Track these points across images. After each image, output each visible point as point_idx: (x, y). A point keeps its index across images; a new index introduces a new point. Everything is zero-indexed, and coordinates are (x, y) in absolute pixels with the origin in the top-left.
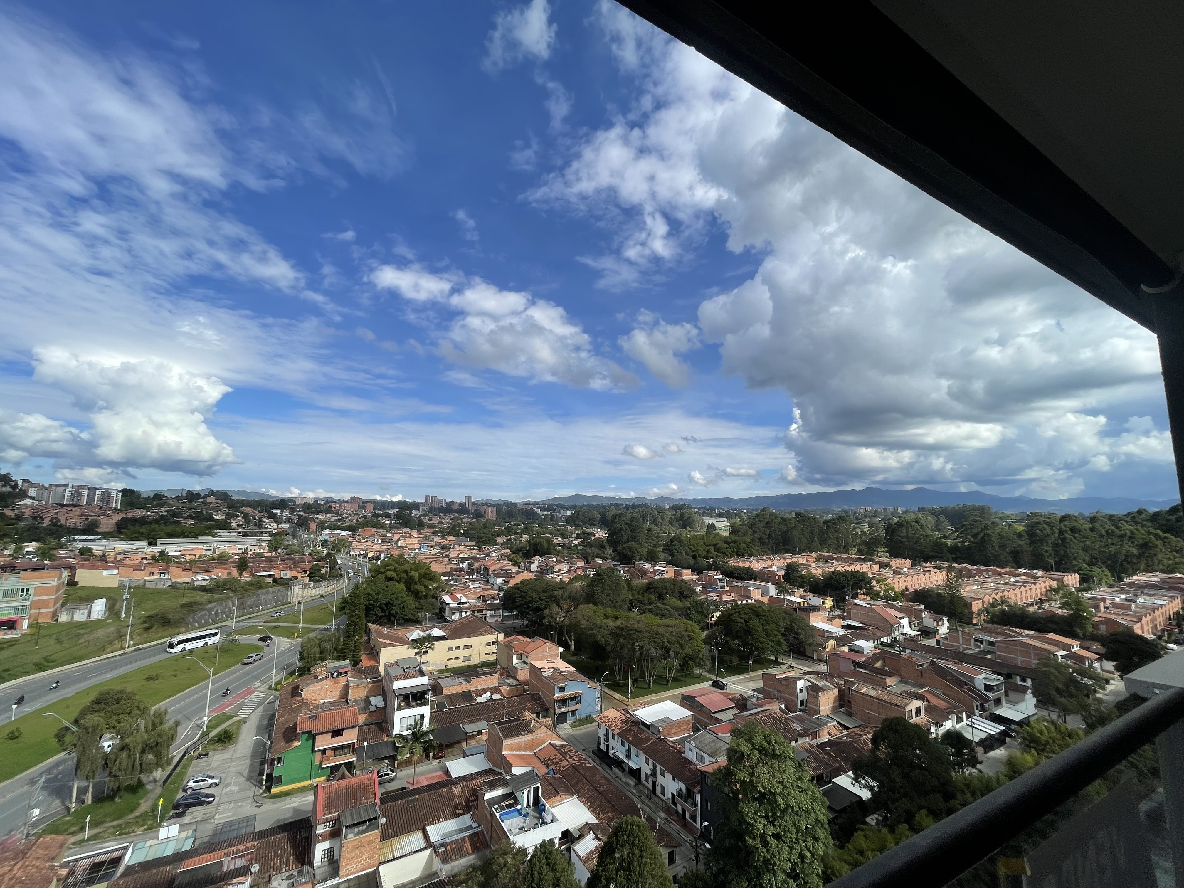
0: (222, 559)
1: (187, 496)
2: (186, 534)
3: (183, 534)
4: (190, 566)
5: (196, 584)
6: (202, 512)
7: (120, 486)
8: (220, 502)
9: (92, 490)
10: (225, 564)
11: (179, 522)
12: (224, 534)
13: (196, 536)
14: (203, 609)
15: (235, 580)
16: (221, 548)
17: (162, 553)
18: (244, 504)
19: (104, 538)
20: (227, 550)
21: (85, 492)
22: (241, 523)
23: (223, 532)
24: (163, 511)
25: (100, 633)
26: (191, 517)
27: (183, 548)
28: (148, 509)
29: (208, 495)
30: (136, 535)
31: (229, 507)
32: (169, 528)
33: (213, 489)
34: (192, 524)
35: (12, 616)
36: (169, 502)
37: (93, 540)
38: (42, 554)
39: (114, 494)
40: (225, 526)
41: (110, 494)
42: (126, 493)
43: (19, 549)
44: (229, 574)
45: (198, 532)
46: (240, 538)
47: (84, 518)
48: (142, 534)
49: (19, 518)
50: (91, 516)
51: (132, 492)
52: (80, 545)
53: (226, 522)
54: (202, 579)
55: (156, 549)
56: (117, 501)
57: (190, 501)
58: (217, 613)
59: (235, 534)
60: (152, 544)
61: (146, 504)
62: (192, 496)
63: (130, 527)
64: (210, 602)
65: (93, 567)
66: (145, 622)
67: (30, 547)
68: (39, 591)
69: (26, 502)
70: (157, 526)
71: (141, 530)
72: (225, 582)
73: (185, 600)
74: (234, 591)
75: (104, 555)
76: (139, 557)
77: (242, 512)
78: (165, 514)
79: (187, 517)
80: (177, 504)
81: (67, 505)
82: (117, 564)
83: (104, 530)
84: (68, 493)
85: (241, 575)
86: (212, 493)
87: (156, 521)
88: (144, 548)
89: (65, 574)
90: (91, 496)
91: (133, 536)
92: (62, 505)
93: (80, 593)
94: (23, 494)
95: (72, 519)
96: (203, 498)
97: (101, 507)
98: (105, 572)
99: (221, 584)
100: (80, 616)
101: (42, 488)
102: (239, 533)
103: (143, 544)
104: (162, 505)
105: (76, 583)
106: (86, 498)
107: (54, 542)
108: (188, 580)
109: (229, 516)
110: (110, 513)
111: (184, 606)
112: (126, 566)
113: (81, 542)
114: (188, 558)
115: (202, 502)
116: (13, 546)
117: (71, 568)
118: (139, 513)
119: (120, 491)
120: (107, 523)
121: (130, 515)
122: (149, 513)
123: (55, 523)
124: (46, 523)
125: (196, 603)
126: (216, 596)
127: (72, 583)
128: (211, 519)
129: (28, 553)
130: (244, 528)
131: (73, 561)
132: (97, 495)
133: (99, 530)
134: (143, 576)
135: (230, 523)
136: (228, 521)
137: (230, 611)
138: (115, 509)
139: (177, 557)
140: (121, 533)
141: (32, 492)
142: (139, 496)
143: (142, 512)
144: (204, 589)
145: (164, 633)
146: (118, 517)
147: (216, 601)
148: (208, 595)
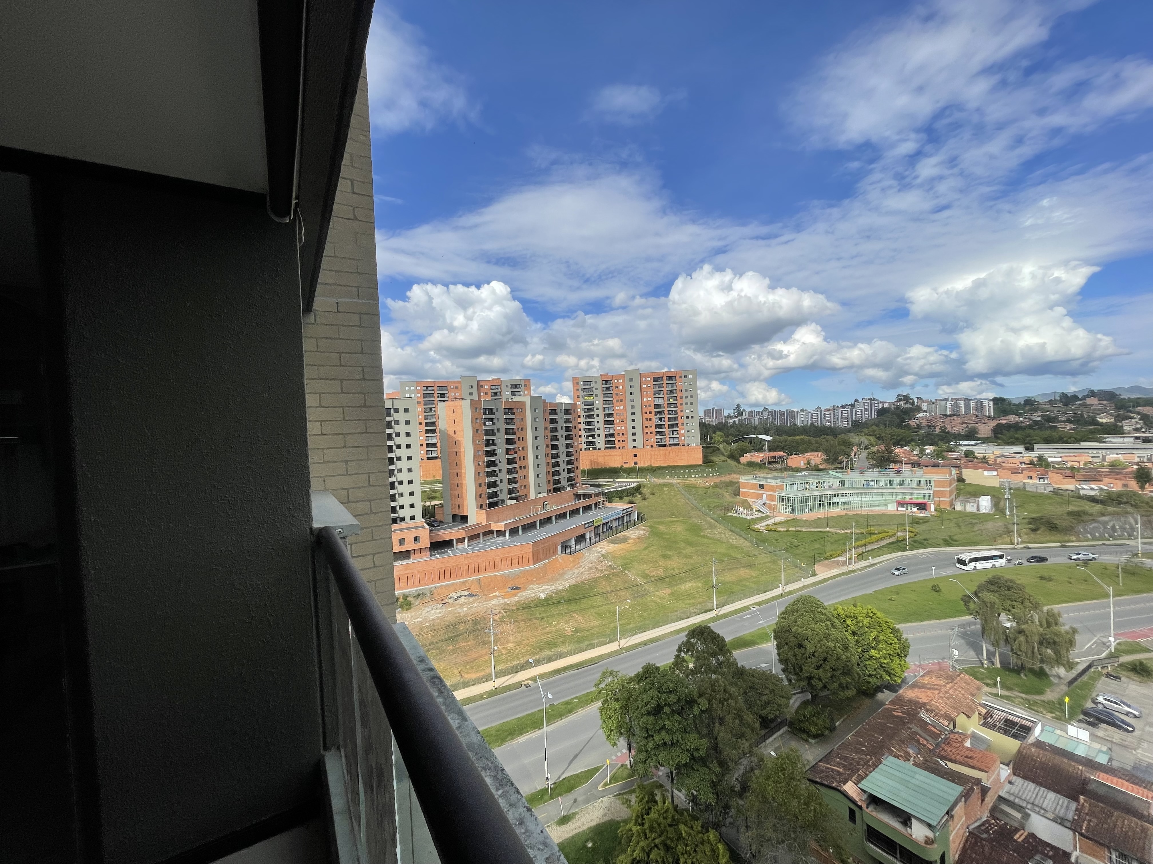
0: (1115, 469)
1: (1061, 399)
2: (1065, 439)
3: (1062, 439)
4: (1072, 473)
5: (1082, 492)
6: (1082, 415)
7: (991, 396)
8: (1105, 402)
9: (967, 401)
10: (1118, 474)
11: (1056, 427)
12: (1114, 440)
13: (1077, 441)
14: (1095, 521)
15: (1135, 494)
16: (1112, 456)
17: (1040, 458)
18: (1138, 403)
19: (984, 443)
20: (1121, 458)
21: (962, 404)
22: (1139, 426)
23: (1114, 438)
24: (1037, 417)
25: (990, 525)
26: (1069, 421)
27: (1063, 454)
28: (1020, 415)
29: (1088, 396)
30: (1012, 440)
31: (1118, 408)
32: (1047, 433)
33: (1094, 389)
34: (1071, 429)
35: (923, 500)
36: (1041, 407)
37: (975, 445)
38: (938, 455)
39: (986, 403)
40: (1115, 430)
41: (982, 403)
42: (997, 401)
43: (922, 451)
44: (1125, 485)
45: (1079, 437)
46: (1140, 444)
47: (965, 425)
48: (1017, 439)
49: (919, 427)
50: (970, 424)
51: (1002, 400)
52: (964, 449)
53: (1115, 425)
54: (1088, 488)
55: (1033, 455)
56: (989, 409)
57: (1066, 404)
58: (1113, 528)
59: (1132, 439)
60: (1030, 448)
61: (1018, 411)
62: (1067, 400)
63: (1005, 432)
64: (1103, 515)
65: (976, 467)
66: (1030, 523)
67: (930, 449)
68: (939, 483)
69: (922, 414)
70: (1031, 431)
71: (1016, 436)
72: (1120, 495)
73: (1071, 508)
74: (1135, 506)
75: (984, 458)
76: (1017, 461)
77: (1138, 413)
78: (1039, 419)
79: (1064, 422)
80: (1052, 409)
81: (950, 416)
82: (996, 466)
83: (983, 436)
84: (949, 405)
85: (1142, 488)
86: (1092, 394)
87: (1030, 427)
88: (1021, 453)
89: (954, 471)
90: (967, 406)
91: (1010, 441)
92: (946, 416)
93: (969, 489)
94: (919, 409)
95: (956, 427)
96: (1081, 400)
97: (977, 416)
98: (986, 473)
99: (1114, 496)
100: (971, 508)
101: (930, 403)
102: (1137, 438)
103: (1020, 448)
104: (1035, 410)
105: (963, 481)
106: (963, 408)
107: (945, 446)
108: (1071, 487)
109: (1120, 418)
110: (985, 420)
111: (1071, 514)
112: (1004, 468)
113: (965, 446)
114: (1069, 465)
115: (1080, 404)
116: (918, 448)
117: (957, 467)
118: (1012, 419)
119: (991, 400)
120: (985, 430)
121: (1003, 422)
122: (1021, 419)
123: (944, 430)
124: (938, 430)
125: (1085, 513)
126: (1110, 509)
127: (961, 480)
128: (1094, 422)
129: (928, 455)
130: (1144, 432)
131: (959, 462)
132: (971, 406)
133: (979, 436)
134: (1021, 480)
135: (1122, 426)
136: (1119, 424)
137: (1133, 529)
138: (989, 417)
139: (1058, 463)
140: (998, 438)
141: (925, 407)
142: (1010, 404)
143: (1014, 418)
144: (1092, 499)
145: (1053, 538)
146: (993, 424)
147: (1110, 514)
148: (1098, 507)
